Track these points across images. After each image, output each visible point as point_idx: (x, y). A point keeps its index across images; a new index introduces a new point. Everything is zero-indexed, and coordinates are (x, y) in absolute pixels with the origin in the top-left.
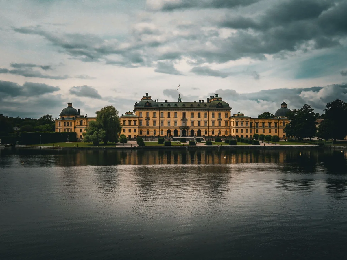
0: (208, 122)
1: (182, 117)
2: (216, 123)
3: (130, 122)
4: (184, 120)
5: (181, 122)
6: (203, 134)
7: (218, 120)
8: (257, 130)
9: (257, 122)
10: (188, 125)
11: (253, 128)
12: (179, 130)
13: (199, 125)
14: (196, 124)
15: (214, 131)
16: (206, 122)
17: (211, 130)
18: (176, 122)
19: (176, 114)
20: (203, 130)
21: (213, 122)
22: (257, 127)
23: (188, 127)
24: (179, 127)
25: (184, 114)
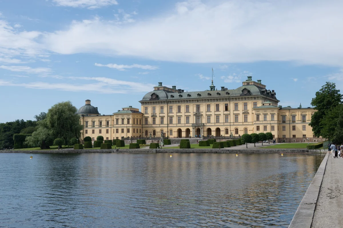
0: (229, 117)
1: (195, 111)
2: (241, 118)
3: (123, 120)
4: (198, 115)
5: (195, 117)
6: (223, 133)
7: (243, 113)
8: (293, 126)
9: (293, 114)
10: (203, 122)
11: (287, 123)
12: (191, 129)
13: (218, 121)
14: (213, 119)
15: (238, 129)
16: (227, 116)
17: (233, 128)
18: (188, 117)
19: (187, 107)
20: (222, 129)
21: (236, 116)
22: (294, 122)
23: (204, 125)
24: (191, 125)
25: (198, 107)
